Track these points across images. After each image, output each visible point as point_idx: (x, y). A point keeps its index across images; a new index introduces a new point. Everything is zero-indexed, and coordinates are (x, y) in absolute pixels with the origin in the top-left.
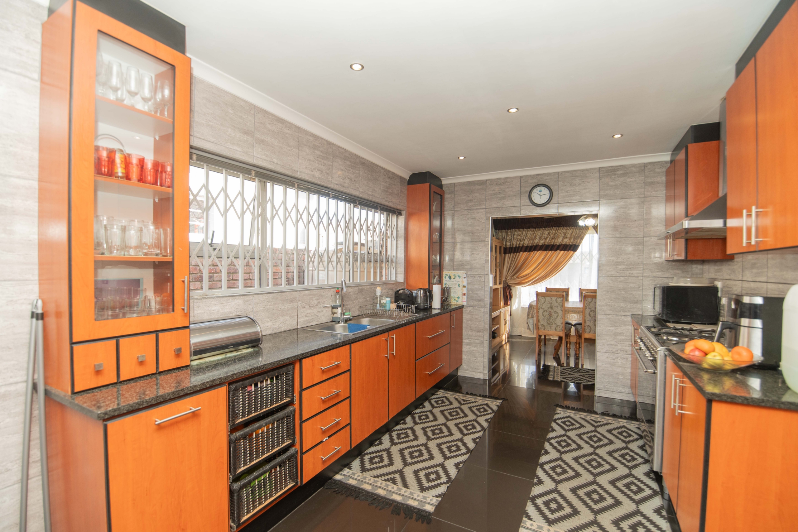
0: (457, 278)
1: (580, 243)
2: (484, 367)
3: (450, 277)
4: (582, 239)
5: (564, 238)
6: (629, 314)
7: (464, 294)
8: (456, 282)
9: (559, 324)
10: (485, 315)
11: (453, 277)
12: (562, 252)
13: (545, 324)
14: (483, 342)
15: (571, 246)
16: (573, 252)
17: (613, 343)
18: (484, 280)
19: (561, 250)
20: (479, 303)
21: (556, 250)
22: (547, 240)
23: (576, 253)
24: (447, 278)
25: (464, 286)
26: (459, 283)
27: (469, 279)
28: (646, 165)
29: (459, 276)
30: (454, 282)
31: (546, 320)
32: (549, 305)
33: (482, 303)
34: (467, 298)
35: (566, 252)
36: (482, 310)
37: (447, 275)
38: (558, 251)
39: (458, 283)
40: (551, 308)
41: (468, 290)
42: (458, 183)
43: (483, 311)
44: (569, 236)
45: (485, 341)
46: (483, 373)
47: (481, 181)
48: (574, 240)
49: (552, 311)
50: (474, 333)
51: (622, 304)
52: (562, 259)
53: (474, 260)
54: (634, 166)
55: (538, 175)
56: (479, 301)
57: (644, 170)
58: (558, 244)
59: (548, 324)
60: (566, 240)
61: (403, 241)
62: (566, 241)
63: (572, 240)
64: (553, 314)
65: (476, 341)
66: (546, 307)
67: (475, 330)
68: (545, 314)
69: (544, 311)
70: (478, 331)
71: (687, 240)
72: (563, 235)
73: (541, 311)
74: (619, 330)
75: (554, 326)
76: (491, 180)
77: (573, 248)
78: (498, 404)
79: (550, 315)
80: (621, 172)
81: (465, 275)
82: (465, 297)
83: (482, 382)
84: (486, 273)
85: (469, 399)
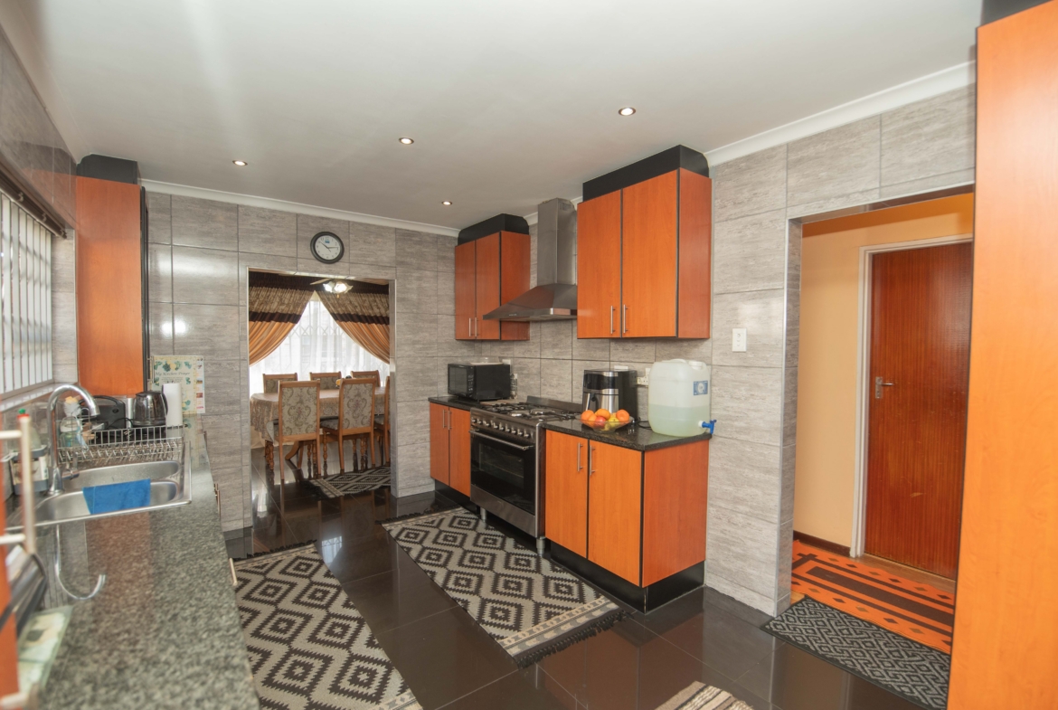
0: (184, 368)
1: (302, 312)
2: (245, 508)
3: (167, 367)
4: (304, 307)
5: (281, 303)
6: (427, 398)
7: (201, 396)
8: (181, 376)
9: (311, 423)
10: (242, 426)
11: (173, 367)
12: (277, 323)
13: (292, 426)
14: (241, 470)
15: (290, 315)
16: (291, 324)
17: (413, 432)
18: (238, 369)
19: (276, 321)
20: (231, 407)
21: (269, 321)
22: (255, 306)
23: (297, 325)
24: (160, 369)
25: (199, 382)
26: (187, 376)
27: (208, 369)
28: (438, 237)
29: (187, 364)
30: (178, 376)
31: (293, 421)
32: (298, 399)
33: (236, 407)
34: (206, 401)
35: (283, 323)
36: (237, 418)
37: (160, 363)
38: (273, 322)
39: (185, 377)
40: (301, 402)
41: (207, 388)
42: (179, 197)
43: (239, 419)
44: (286, 302)
45: (244, 468)
46: (244, 519)
47: (228, 204)
48: (294, 308)
49: (302, 406)
50: (223, 459)
51: (421, 388)
52: (277, 334)
53: (218, 336)
54: (428, 234)
55: (322, 218)
56: (231, 403)
57: (437, 242)
58: (271, 311)
59: (297, 425)
60: (283, 307)
61: (74, 294)
62: (283, 309)
63: (291, 308)
64: (304, 410)
65: (228, 470)
66: (293, 402)
67: (224, 454)
68: (292, 411)
69: (291, 408)
70: (231, 453)
71: (501, 322)
72: (278, 299)
73: (286, 409)
74: (418, 418)
75: (304, 426)
76: (248, 208)
77: (295, 318)
78: (312, 550)
79: (300, 413)
80: (417, 239)
81: (202, 363)
82: (203, 400)
83: (241, 535)
84: (242, 358)
85: (265, 562)
